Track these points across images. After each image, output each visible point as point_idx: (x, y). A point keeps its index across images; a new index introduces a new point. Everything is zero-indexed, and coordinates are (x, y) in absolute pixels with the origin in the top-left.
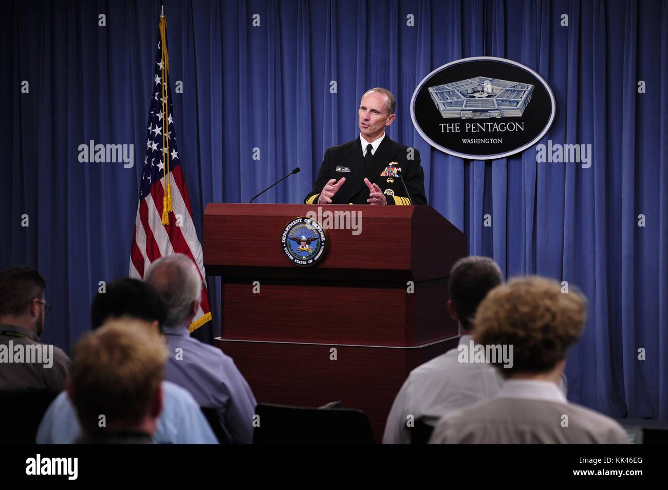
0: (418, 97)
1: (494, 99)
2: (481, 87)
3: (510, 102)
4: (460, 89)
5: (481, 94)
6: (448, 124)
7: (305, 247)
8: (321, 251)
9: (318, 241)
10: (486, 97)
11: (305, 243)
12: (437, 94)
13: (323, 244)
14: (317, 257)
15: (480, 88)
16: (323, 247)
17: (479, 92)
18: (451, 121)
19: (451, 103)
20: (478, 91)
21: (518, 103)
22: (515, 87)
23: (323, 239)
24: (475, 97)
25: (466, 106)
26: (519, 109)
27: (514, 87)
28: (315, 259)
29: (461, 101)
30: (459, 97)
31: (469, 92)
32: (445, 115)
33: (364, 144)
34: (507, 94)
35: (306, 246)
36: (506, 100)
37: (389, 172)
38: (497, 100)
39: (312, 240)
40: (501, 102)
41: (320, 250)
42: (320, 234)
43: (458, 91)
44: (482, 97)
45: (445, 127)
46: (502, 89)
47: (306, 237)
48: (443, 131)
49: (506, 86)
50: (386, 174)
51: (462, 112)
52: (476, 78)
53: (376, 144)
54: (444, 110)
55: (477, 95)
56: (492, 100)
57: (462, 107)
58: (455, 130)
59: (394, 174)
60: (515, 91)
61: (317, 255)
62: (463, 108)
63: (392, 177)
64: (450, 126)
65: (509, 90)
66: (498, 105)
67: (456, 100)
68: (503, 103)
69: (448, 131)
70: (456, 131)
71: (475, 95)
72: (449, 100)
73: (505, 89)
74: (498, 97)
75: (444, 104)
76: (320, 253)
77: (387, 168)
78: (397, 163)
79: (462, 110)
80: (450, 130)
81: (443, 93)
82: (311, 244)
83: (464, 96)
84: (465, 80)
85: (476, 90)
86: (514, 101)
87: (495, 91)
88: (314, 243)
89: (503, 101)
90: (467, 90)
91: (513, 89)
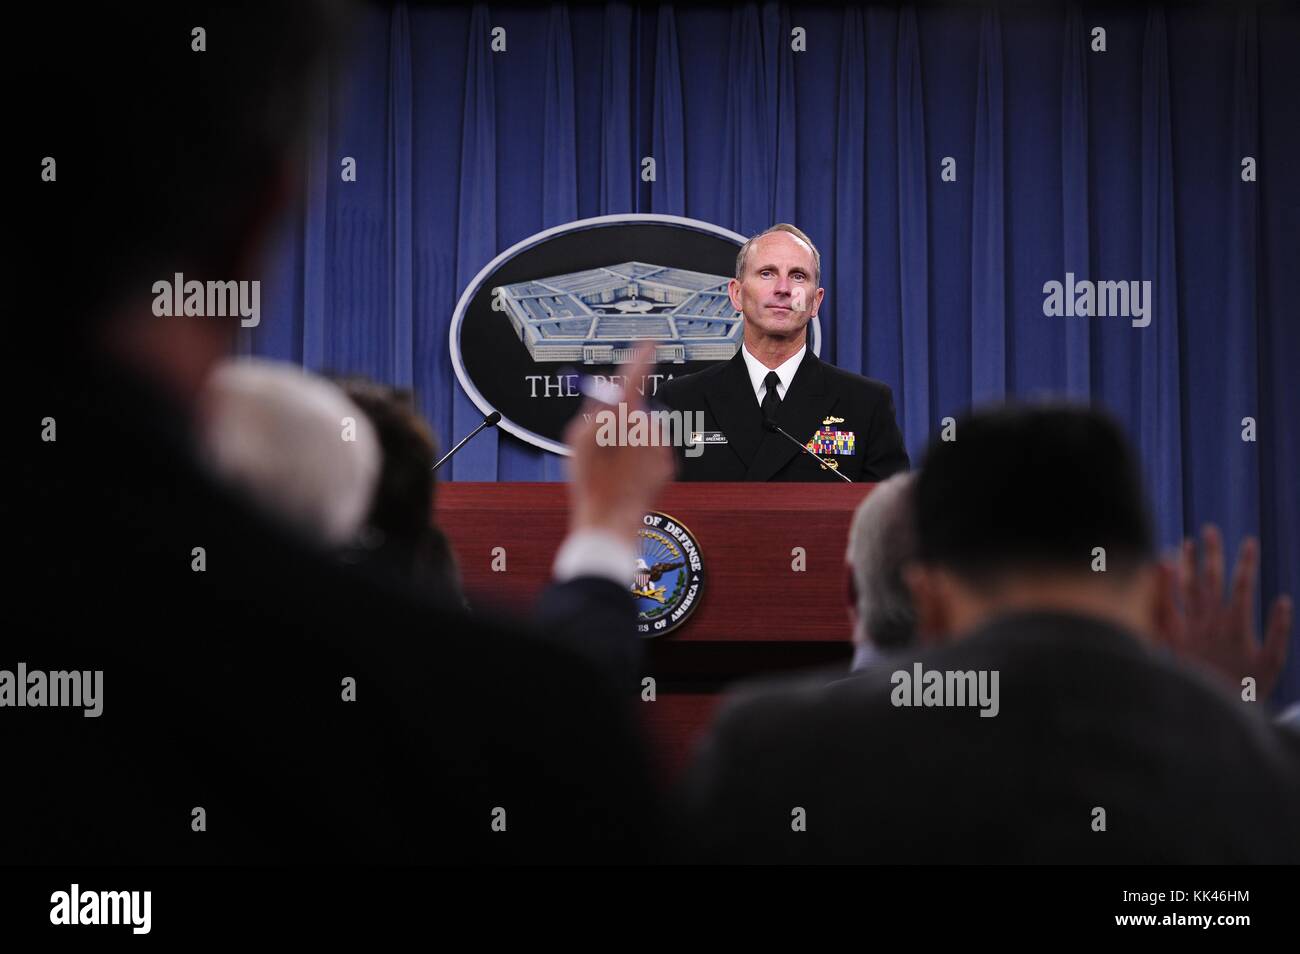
0: (469, 311)
1: (670, 317)
2: (636, 286)
3: (709, 324)
4: (581, 293)
5: (636, 306)
6: (547, 378)
7: (645, 588)
8: (691, 596)
9: (682, 573)
10: (648, 312)
11: (649, 576)
12: (520, 302)
13: (696, 578)
14: (679, 613)
15: (632, 290)
16: (695, 587)
17: (631, 299)
18: (552, 368)
19: (558, 324)
20: (627, 298)
21: (729, 327)
22: (724, 288)
23: (696, 566)
24: (618, 312)
25: (596, 334)
26: (731, 341)
27: (720, 289)
28: (674, 618)
29: (584, 322)
30: (579, 312)
31: (606, 298)
32: (539, 356)
33: (757, 372)
34: (702, 305)
35: (648, 585)
36: (699, 321)
37: (823, 442)
38: (677, 320)
39: (665, 570)
40: (686, 323)
41: (687, 593)
42: (687, 555)
43: (577, 295)
44: (639, 313)
45: (540, 385)
46: (690, 294)
47: (647, 563)
48: (534, 395)
49: (700, 284)
50: (817, 447)
51: (586, 347)
52: (624, 265)
53: (787, 372)
54: (538, 343)
55: (623, 306)
56: (665, 319)
57: (587, 334)
58: (565, 391)
59: (837, 446)
60: (722, 298)
61: (679, 606)
62: (590, 337)
63: (832, 456)
64: (553, 381)
65: (707, 295)
66: (680, 332)
67: (571, 317)
68: (692, 327)
69: (547, 395)
70: (569, 395)
71: (618, 306)
72: (554, 319)
73: (696, 294)
74: (680, 312)
75: (539, 328)
76: (688, 602)
77: (818, 433)
78: (842, 420)
79: (586, 344)
80: (554, 391)
81: (537, 300)
82: (662, 579)
83: (594, 309)
84: (596, 271)
85: (623, 293)
86: (719, 323)
87: (670, 298)
88: (672, 577)
89: (691, 323)
90: (600, 295)
91: (717, 293)
